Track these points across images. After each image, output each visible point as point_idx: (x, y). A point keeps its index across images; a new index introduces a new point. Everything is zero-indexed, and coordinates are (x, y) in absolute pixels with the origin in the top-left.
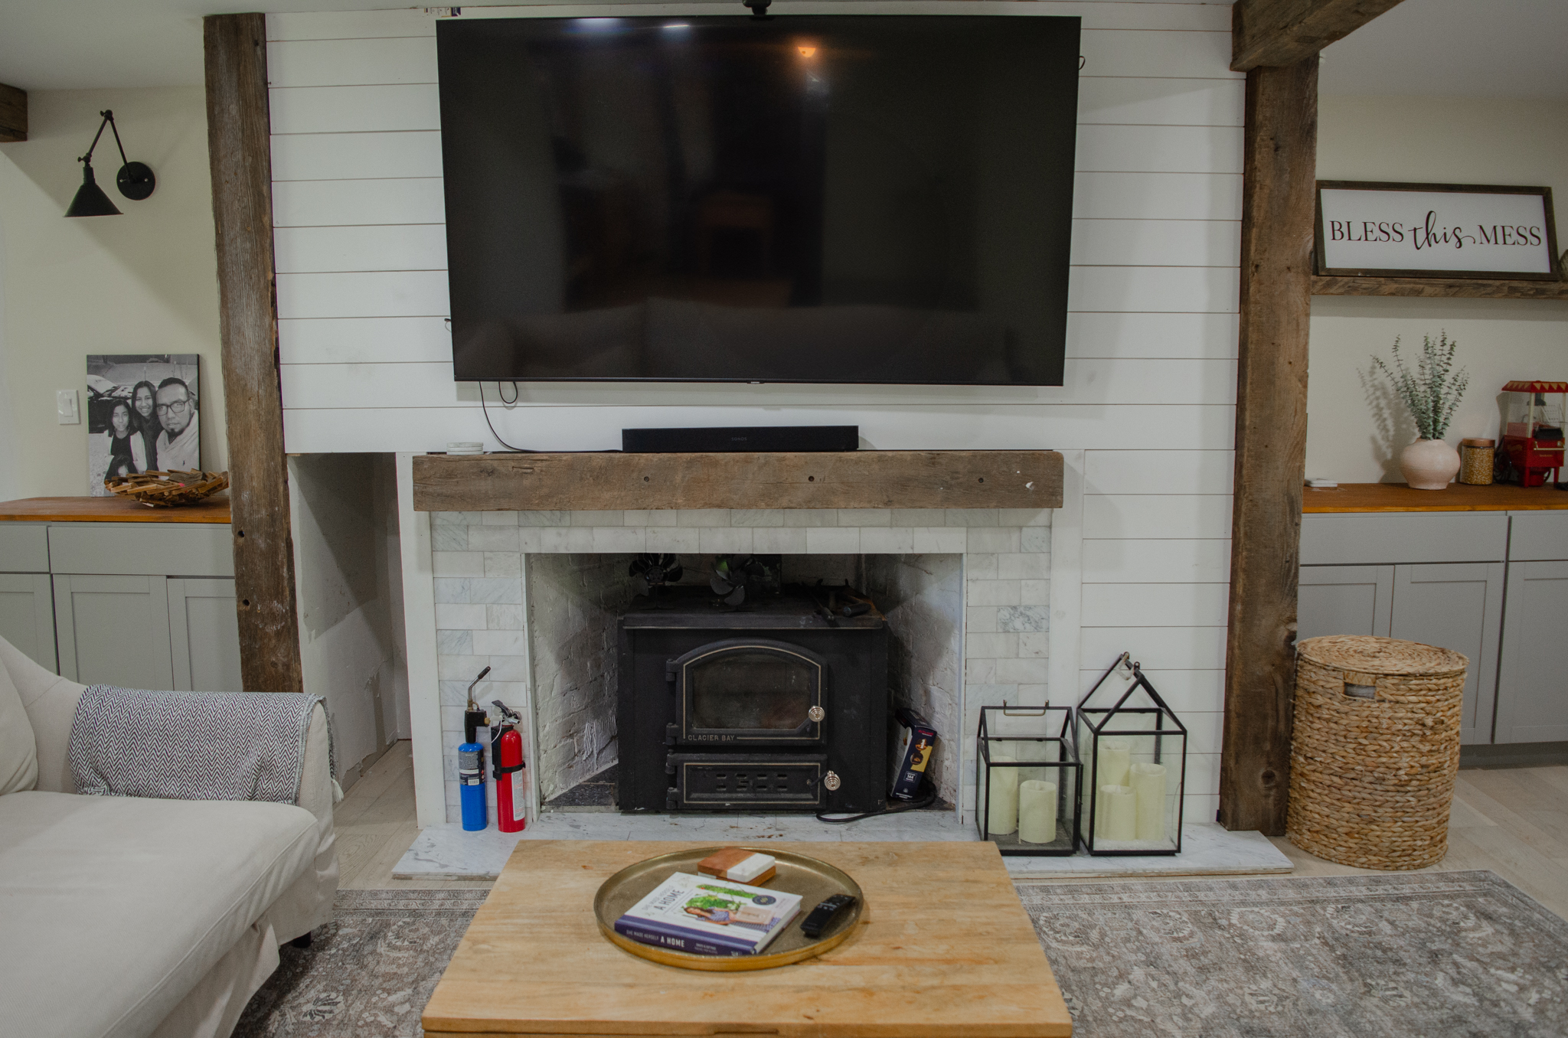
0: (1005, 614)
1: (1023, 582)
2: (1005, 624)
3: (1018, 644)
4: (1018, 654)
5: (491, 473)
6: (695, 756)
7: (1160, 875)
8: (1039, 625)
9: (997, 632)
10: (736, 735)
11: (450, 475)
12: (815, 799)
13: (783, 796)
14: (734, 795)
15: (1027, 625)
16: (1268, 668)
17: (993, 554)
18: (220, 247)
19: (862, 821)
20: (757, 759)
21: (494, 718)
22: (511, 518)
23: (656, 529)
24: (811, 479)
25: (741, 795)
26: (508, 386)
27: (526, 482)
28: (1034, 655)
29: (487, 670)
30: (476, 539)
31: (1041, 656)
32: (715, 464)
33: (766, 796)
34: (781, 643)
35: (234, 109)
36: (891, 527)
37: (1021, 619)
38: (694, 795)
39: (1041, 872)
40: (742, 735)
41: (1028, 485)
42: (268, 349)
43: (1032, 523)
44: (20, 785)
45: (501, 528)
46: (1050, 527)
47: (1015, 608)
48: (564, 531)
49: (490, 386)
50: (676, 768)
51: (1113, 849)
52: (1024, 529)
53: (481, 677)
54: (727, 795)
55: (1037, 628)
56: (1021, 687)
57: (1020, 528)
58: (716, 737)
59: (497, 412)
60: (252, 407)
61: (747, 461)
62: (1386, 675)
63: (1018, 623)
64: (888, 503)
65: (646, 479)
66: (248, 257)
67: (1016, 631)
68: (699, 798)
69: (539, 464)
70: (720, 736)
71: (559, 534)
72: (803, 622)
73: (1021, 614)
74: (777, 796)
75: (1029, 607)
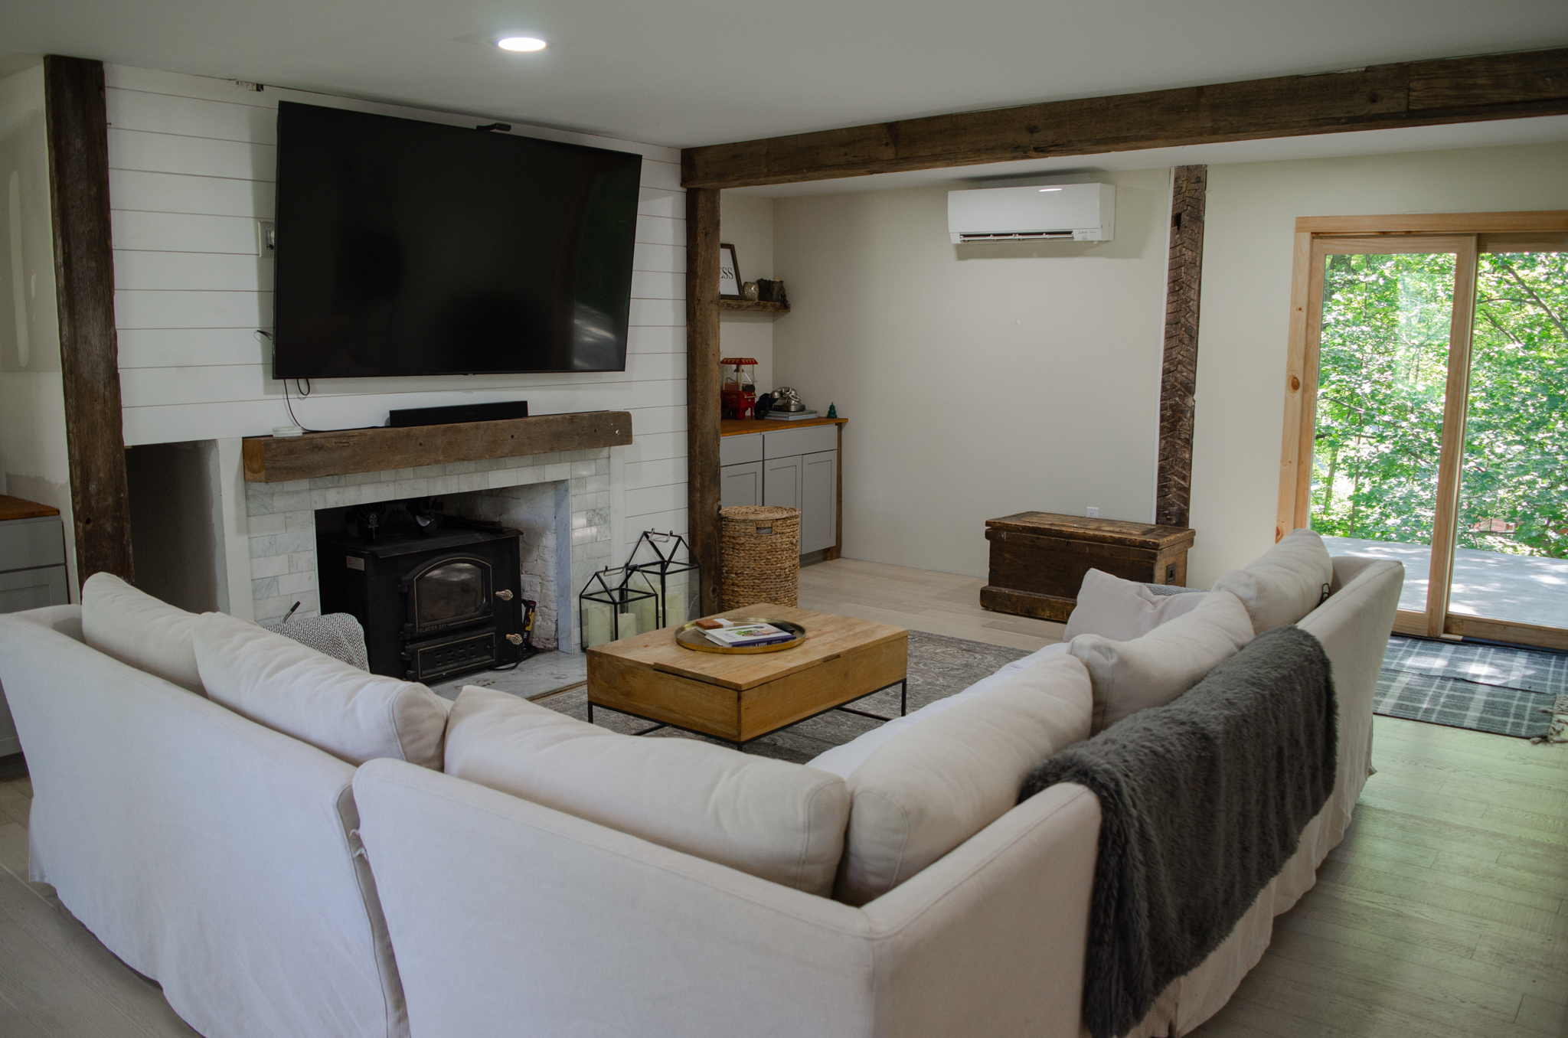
0: (590, 515)
1: (598, 494)
2: (591, 521)
3: (597, 533)
4: (597, 539)
5: (320, 448)
6: (423, 644)
8: (607, 519)
9: (587, 527)
10: (447, 623)
11: (291, 452)
12: (492, 658)
13: (475, 660)
14: (447, 667)
15: (601, 520)
16: (711, 528)
17: (583, 478)
20: (459, 637)
22: (303, 484)
24: (512, 437)
25: (451, 666)
27: (345, 453)
28: (605, 539)
29: (298, 604)
30: (279, 503)
31: (609, 538)
33: (466, 663)
35: (78, 143)
37: (598, 517)
38: (425, 672)
40: (451, 623)
41: (617, 432)
42: (112, 355)
43: (601, 457)
45: (297, 492)
46: (609, 458)
47: (594, 510)
48: (341, 490)
50: (413, 655)
52: (597, 461)
53: (293, 610)
54: (443, 668)
55: (605, 521)
56: (599, 559)
57: (595, 461)
58: (436, 627)
59: (295, 401)
61: (477, 428)
62: (777, 520)
63: (596, 520)
64: (552, 449)
65: (420, 444)
67: (596, 525)
68: (428, 673)
69: (352, 439)
70: (438, 625)
71: (339, 493)
73: (598, 514)
74: (470, 661)
75: (601, 509)
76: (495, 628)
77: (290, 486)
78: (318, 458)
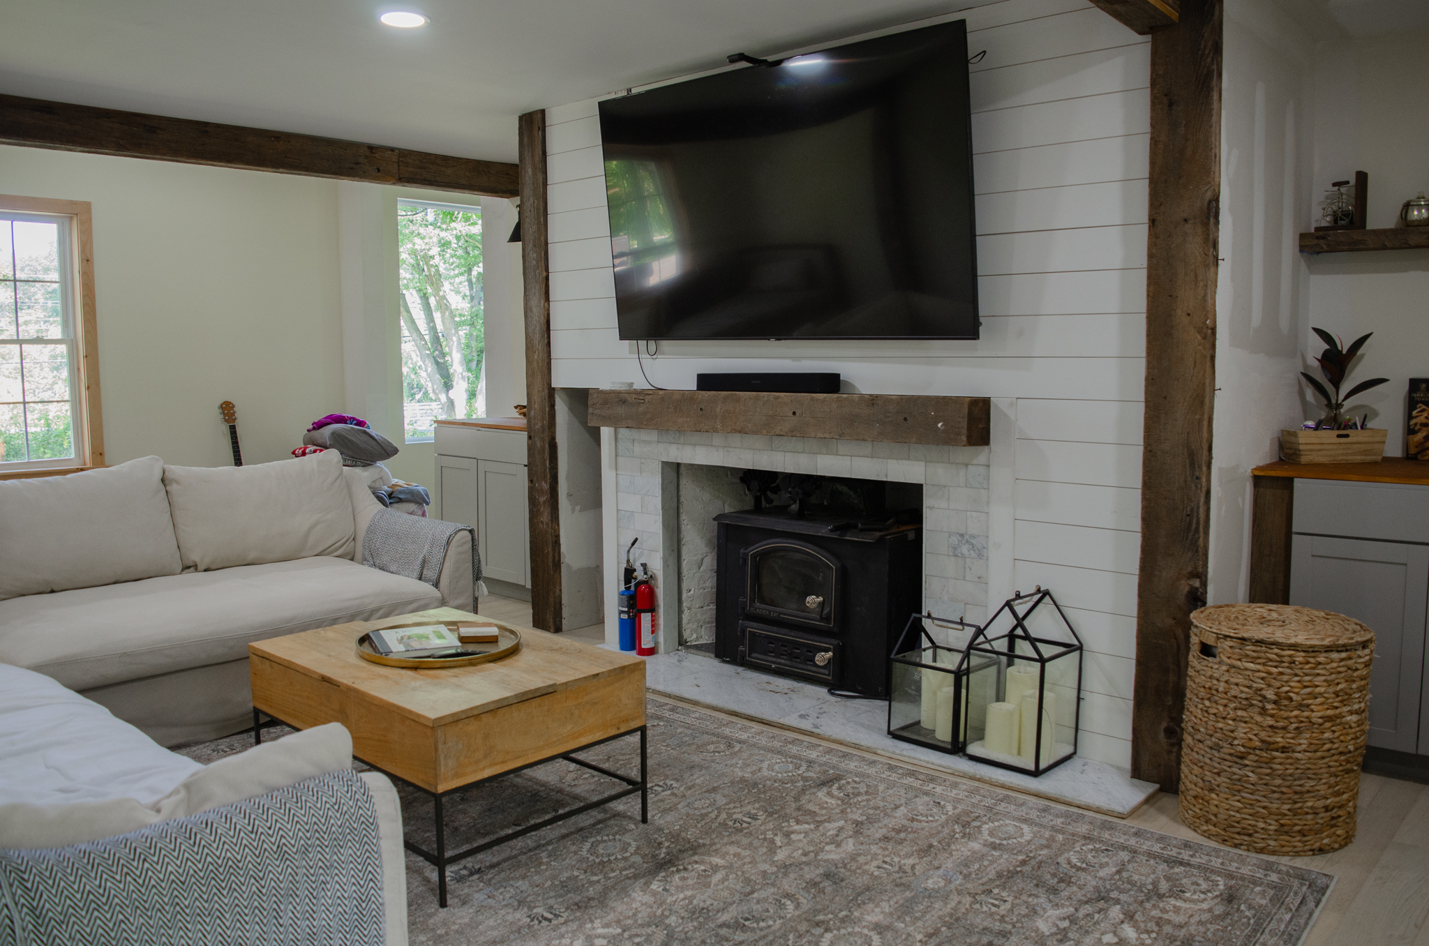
0: (955, 540)
1: (969, 513)
2: (955, 549)
3: (965, 568)
4: (965, 577)
5: (624, 402)
6: (755, 625)
7: (1003, 786)
8: (981, 554)
9: (949, 555)
10: (780, 613)
11: (605, 402)
12: (829, 675)
13: (809, 667)
14: (779, 660)
15: (972, 552)
17: (945, 486)
18: (524, 257)
19: (858, 701)
20: (792, 634)
21: (640, 575)
22: (652, 435)
23: (730, 449)
24: (794, 413)
25: (783, 661)
26: (652, 344)
27: (641, 409)
28: (977, 580)
29: (636, 540)
30: (637, 448)
31: (982, 580)
32: (738, 400)
33: (801, 666)
34: (811, 546)
35: (530, 171)
36: (872, 457)
37: (967, 546)
38: (754, 655)
39: (909, 757)
40: (785, 614)
41: (940, 425)
42: (543, 320)
43: (975, 462)
44: (336, 554)
45: (649, 442)
46: (989, 466)
47: (962, 535)
48: (680, 447)
49: (642, 343)
50: (743, 631)
51: (983, 756)
52: (969, 466)
53: (633, 544)
54: (774, 659)
55: (980, 556)
56: (968, 606)
57: (967, 465)
58: (767, 613)
59: (646, 360)
60: (536, 357)
61: (757, 399)
62: (1226, 637)
63: (964, 549)
65: (701, 409)
66: (534, 262)
67: (964, 557)
68: (757, 658)
69: (648, 397)
70: (770, 612)
72: (824, 530)
73: (967, 541)
74: (805, 667)
75: (973, 536)
76: (835, 642)
77: (643, 434)
78: (621, 410)
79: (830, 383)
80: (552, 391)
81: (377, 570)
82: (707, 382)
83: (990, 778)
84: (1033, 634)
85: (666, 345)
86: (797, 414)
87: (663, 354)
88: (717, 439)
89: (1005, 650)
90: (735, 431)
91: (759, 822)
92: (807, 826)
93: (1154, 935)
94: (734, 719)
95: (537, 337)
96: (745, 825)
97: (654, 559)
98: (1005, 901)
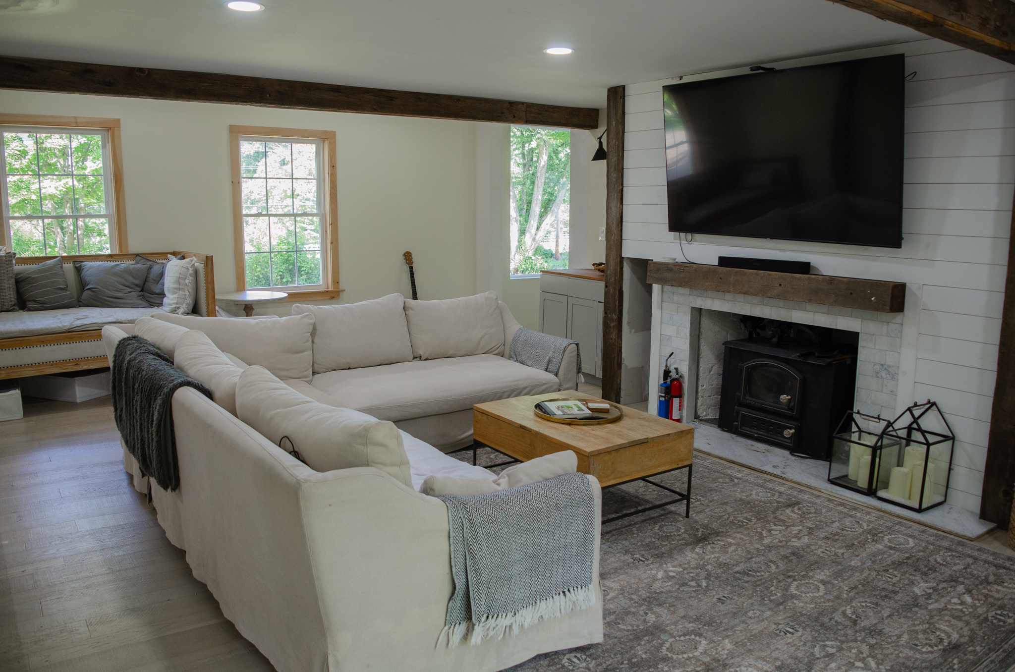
0: (877, 367)
1: (887, 352)
2: (877, 373)
3: (883, 385)
4: (882, 390)
5: (671, 270)
6: (745, 409)
7: (898, 516)
8: (894, 377)
9: (873, 376)
10: (762, 404)
11: (658, 270)
12: (791, 443)
13: (778, 438)
14: (759, 432)
15: (888, 376)
17: (873, 335)
19: (808, 460)
20: (769, 417)
21: (673, 374)
22: (686, 291)
23: (736, 303)
24: (780, 285)
25: (762, 433)
26: (689, 236)
27: (681, 275)
28: (890, 393)
29: (672, 353)
30: (676, 298)
31: (893, 393)
32: (745, 274)
33: (773, 436)
34: (784, 364)
36: (828, 314)
37: (885, 372)
38: (744, 428)
39: (841, 495)
40: (765, 405)
41: (873, 299)
42: (618, 216)
43: (894, 321)
44: (494, 353)
45: (684, 295)
46: (902, 325)
47: (882, 365)
48: (704, 299)
49: (683, 235)
50: (738, 413)
51: (887, 498)
52: (890, 324)
53: (670, 356)
54: (756, 431)
55: (893, 378)
56: (883, 408)
57: (888, 323)
58: (754, 403)
59: (685, 245)
60: (613, 238)
61: (757, 274)
63: (883, 374)
64: (810, 300)
65: (721, 278)
66: (614, 180)
67: (882, 378)
68: (745, 430)
69: (686, 268)
70: (756, 402)
71: (702, 300)
72: (794, 356)
73: (885, 369)
74: (776, 437)
75: (889, 366)
76: (796, 423)
77: (681, 290)
78: (668, 275)
79: (804, 268)
80: (622, 259)
81: (519, 364)
82: (724, 261)
83: (891, 511)
84: (924, 427)
85: (698, 236)
86: (782, 285)
87: (696, 241)
88: (728, 296)
89: (905, 436)
90: (741, 293)
91: (753, 523)
92: (780, 527)
93: (982, 602)
94: (733, 465)
95: (614, 226)
96: (744, 524)
97: (682, 365)
98: (896, 576)
